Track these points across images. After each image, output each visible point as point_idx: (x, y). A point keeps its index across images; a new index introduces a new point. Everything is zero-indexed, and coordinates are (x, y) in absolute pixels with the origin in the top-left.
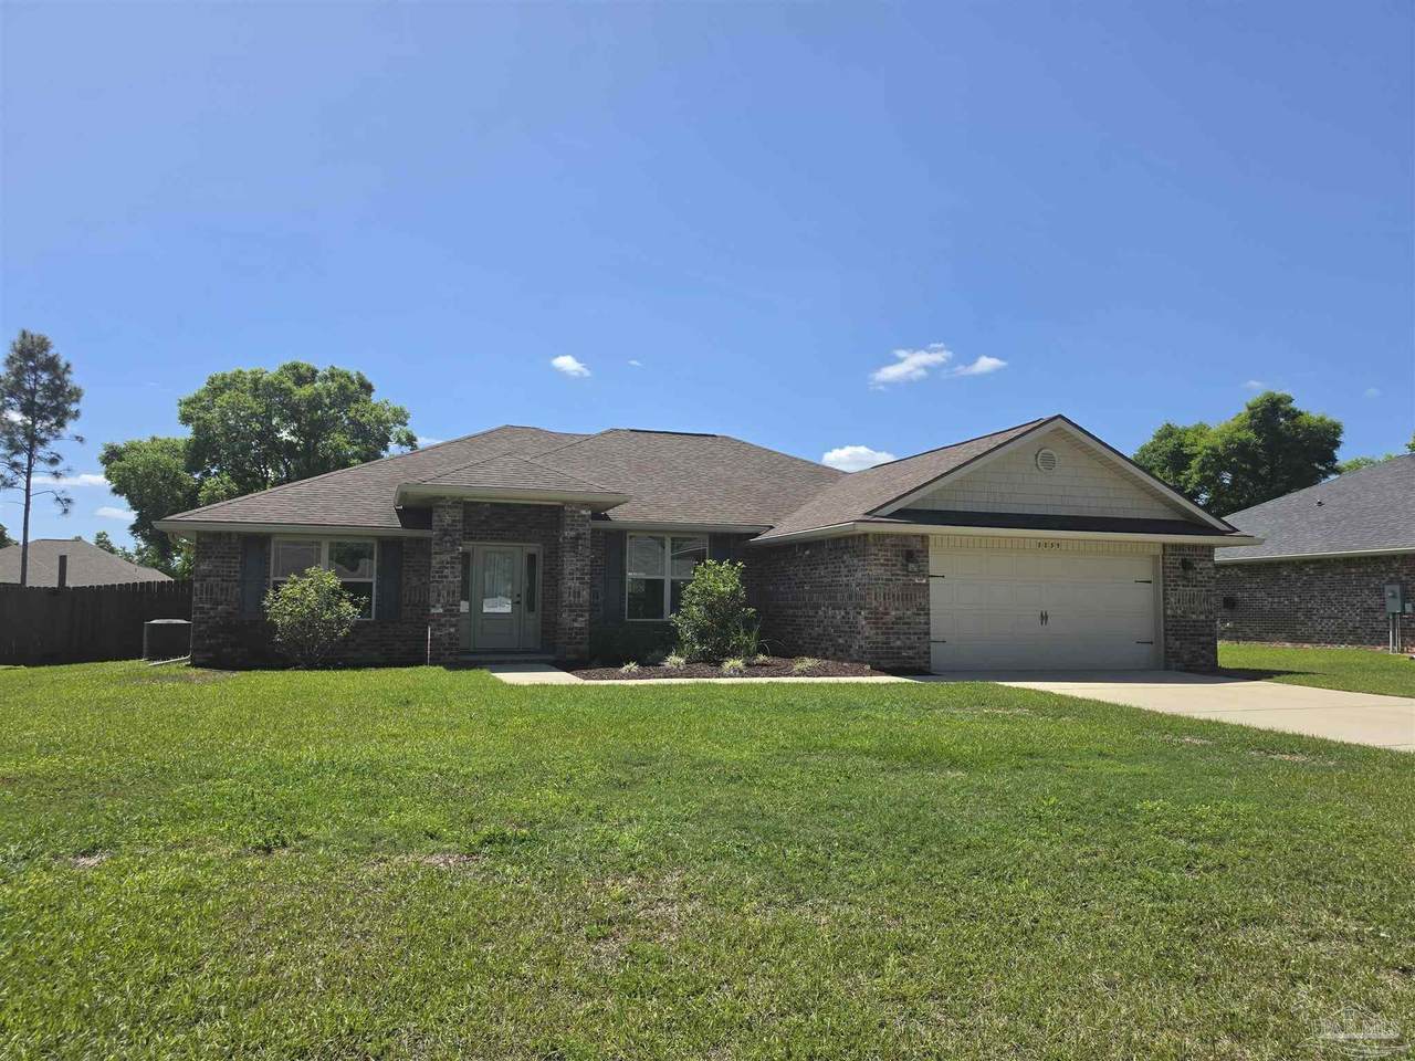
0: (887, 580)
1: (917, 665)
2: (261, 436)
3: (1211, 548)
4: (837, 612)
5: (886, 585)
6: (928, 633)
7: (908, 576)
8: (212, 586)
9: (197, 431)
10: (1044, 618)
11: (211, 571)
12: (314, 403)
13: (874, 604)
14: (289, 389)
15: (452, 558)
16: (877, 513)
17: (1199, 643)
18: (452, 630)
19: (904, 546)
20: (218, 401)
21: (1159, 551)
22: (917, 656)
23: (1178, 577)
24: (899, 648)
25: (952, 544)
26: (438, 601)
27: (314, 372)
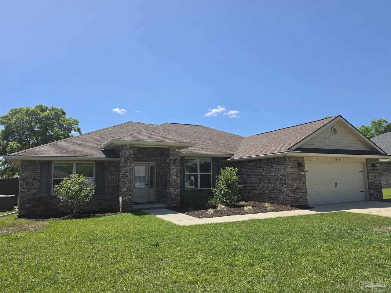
0: (293, 173)
1: (304, 204)
2: (28, 129)
3: (378, 159)
4: (270, 185)
5: (293, 175)
6: (306, 192)
7: (299, 172)
8: (28, 182)
9: (6, 127)
10: (336, 185)
11: (27, 176)
12: (47, 118)
13: (290, 182)
14: (39, 113)
15: (129, 169)
16: (290, 149)
17: (378, 191)
18: (130, 197)
19: (297, 161)
20: (15, 117)
21: (365, 161)
22: (303, 201)
23: (371, 169)
24: (298, 198)
25: (310, 160)
26: (124, 186)
27: (47, 108)
